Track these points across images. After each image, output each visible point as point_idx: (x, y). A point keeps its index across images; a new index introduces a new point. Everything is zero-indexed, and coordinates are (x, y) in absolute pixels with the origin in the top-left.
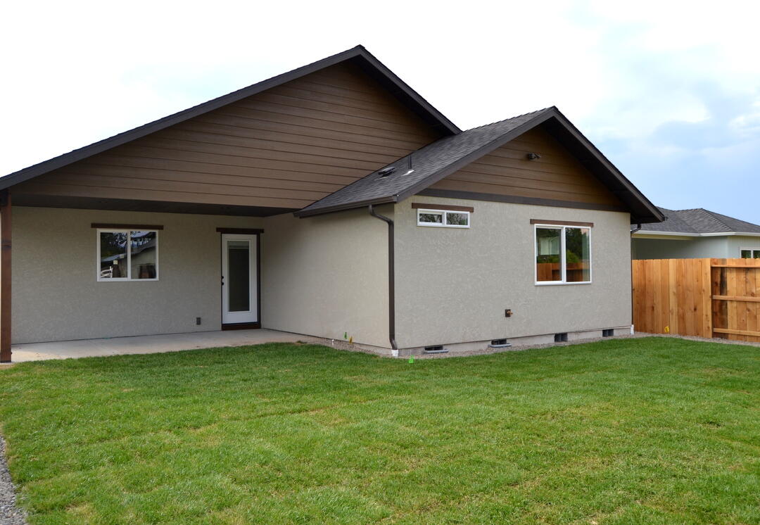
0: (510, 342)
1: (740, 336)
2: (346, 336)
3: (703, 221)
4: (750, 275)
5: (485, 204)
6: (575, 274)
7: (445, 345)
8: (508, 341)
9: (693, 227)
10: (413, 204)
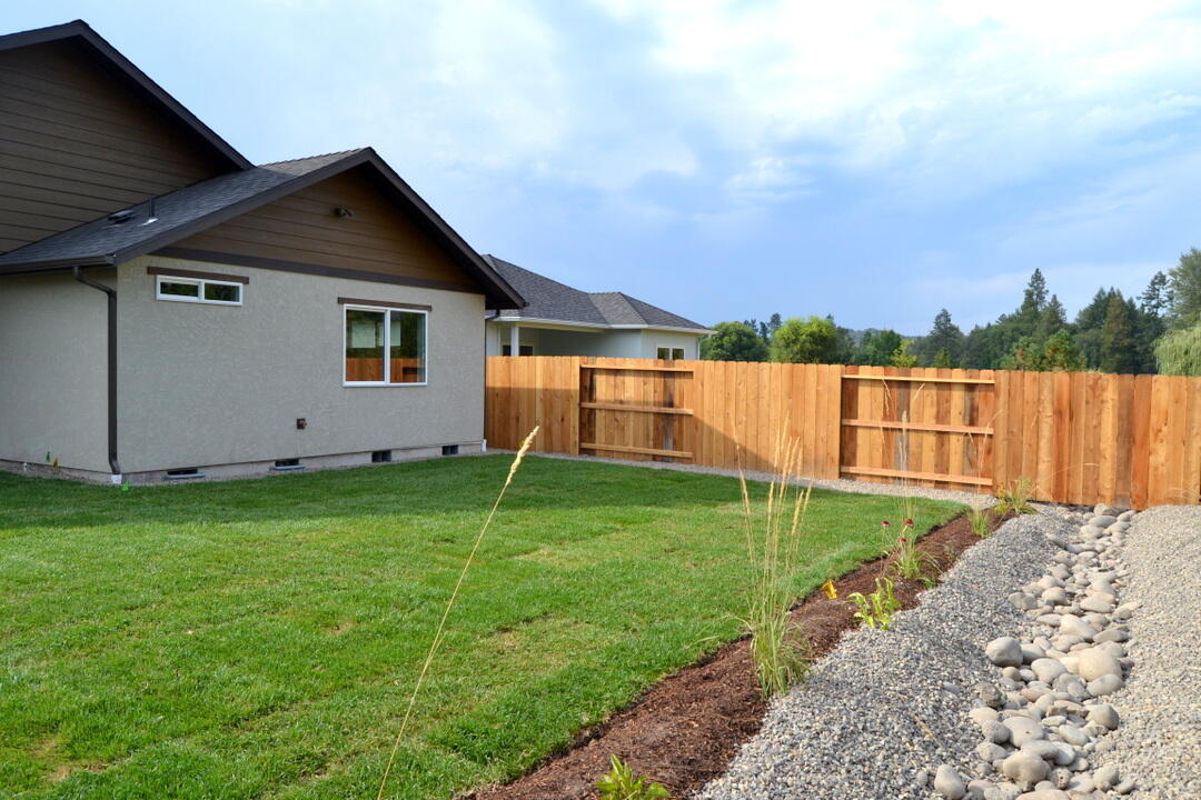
0: (302, 463)
1: (609, 453)
2: (48, 458)
3: (617, 309)
4: (620, 378)
5: (269, 273)
6: (409, 372)
7: (201, 467)
8: (300, 462)
9: (605, 316)
10: (148, 268)
